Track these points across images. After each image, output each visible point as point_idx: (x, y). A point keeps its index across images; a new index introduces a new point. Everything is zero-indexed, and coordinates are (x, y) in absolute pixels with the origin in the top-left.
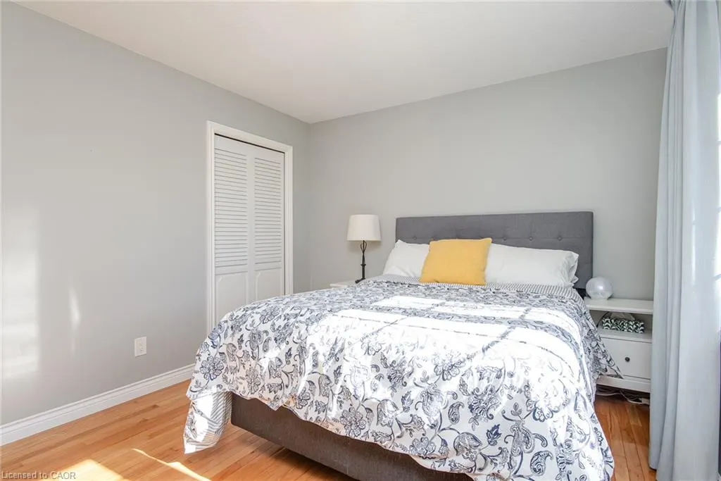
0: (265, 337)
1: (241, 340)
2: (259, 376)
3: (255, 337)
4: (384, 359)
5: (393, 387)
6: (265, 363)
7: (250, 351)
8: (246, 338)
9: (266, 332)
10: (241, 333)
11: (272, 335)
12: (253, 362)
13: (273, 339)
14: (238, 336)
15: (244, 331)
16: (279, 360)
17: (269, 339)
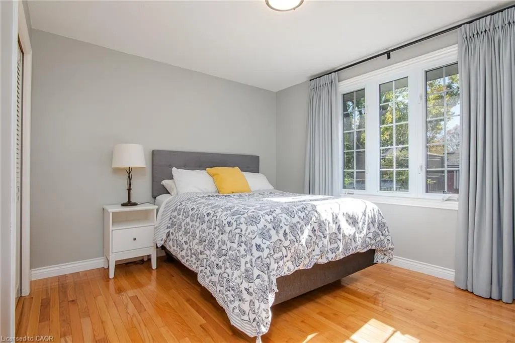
0: (299, 226)
1: (285, 234)
2: (302, 252)
3: (293, 228)
4: (349, 216)
5: (354, 226)
6: (303, 242)
7: (294, 238)
8: (288, 231)
9: (298, 222)
10: (283, 230)
11: (302, 223)
12: (296, 244)
13: (304, 225)
14: (281, 232)
15: (285, 227)
16: (310, 236)
17: (302, 226)
